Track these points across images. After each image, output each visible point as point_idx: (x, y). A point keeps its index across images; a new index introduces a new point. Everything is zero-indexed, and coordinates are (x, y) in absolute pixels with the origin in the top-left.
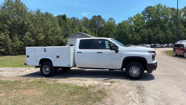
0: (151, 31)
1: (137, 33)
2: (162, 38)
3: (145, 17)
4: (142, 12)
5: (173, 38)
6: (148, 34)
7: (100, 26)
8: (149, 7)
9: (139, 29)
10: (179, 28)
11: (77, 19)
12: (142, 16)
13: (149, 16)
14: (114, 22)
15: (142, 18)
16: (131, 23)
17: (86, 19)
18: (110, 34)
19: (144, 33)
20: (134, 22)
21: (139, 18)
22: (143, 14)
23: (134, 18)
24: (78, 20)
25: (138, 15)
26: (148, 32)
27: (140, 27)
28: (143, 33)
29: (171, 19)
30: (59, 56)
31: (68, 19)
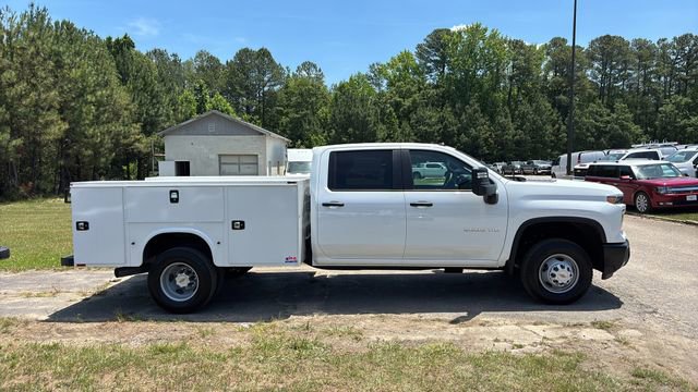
0: (452, 119)
1: (405, 123)
2: (486, 140)
3: (429, 64)
4: (419, 46)
5: (518, 143)
6: (440, 126)
7: (266, 89)
8: (440, 31)
9: (409, 107)
10: (537, 111)
11: (173, 58)
12: (417, 62)
13: (440, 64)
14: (319, 78)
15: (416, 71)
16: (379, 85)
17: (212, 59)
18: (309, 124)
19: (428, 125)
20: (391, 84)
21: (406, 68)
22: (420, 55)
23: (391, 66)
24: (175, 61)
25: (404, 57)
26: (442, 120)
27: (414, 102)
28: (424, 124)
29: (511, 78)
30: (242, 223)
31: (139, 55)
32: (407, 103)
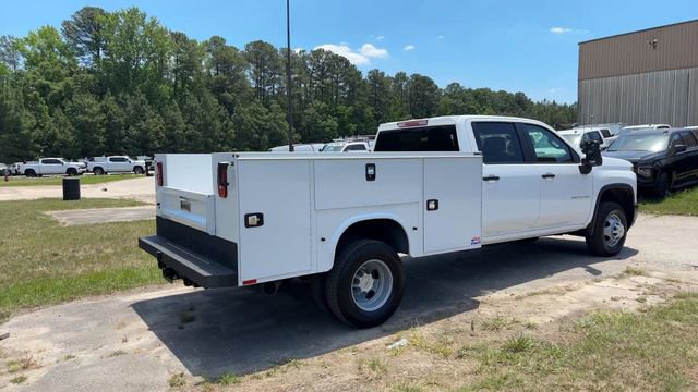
0: (115, 108)
1: (58, 111)
2: (157, 133)
3: (79, 45)
4: (66, 23)
5: (189, 138)
6: (103, 116)
8: (92, 9)
9: (60, 92)
10: (205, 105)
12: (64, 40)
13: (94, 46)
15: (63, 50)
16: (14, 63)
19: (86, 113)
20: (31, 63)
21: (50, 46)
22: (67, 34)
23: (31, 41)
25: (47, 33)
26: (104, 110)
27: (67, 86)
29: (175, 71)
32: (57, 87)
